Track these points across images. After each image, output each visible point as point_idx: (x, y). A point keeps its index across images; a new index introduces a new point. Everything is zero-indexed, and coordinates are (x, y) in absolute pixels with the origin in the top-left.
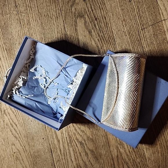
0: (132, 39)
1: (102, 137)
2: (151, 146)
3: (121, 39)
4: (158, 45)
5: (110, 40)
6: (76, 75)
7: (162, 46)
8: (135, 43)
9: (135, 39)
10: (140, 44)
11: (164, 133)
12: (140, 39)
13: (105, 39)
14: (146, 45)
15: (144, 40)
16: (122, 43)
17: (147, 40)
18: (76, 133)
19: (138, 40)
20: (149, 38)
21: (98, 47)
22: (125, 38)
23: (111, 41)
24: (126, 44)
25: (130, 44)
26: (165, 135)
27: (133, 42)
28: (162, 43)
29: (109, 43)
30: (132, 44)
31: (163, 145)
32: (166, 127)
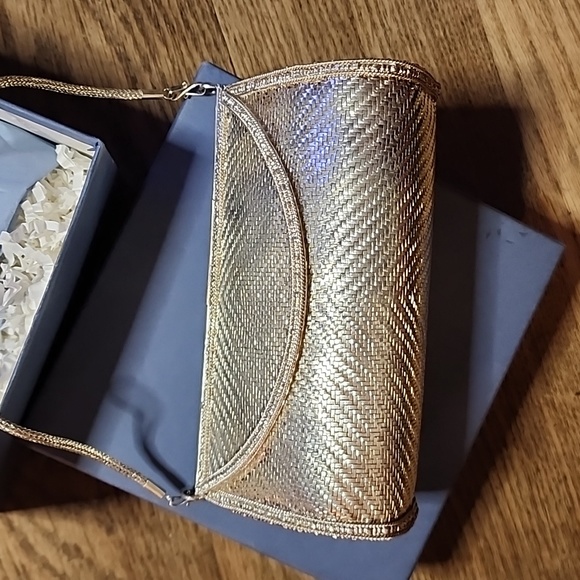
0: (309, 17)
1: (187, 562)
2: (439, 568)
3: (250, 16)
4: (438, 46)
5: (192, 21)
6: (15, 216)
7: (461, 55)
8: (328, 41)
9: (322, 19)
10: (350, 43)
11: (499, 494)
12: (352, 18)
13: (165, 16)
14: (382, 47)
15: (369, 25)
16: (260, 37)
17: (383, 25)
18: (33, 568)
19: (342, 24)
20: (392, 11)
21: (124, 58)
22: (273, 14)
23: (197, 29)
24: (280, 46)
25: (301, 44)
26: (503, 505)
27: (314, 32)
28: (456, 38)
29: (184, 40)
30: (311, 44)
31: (497, 557)
32: (508, 462)
